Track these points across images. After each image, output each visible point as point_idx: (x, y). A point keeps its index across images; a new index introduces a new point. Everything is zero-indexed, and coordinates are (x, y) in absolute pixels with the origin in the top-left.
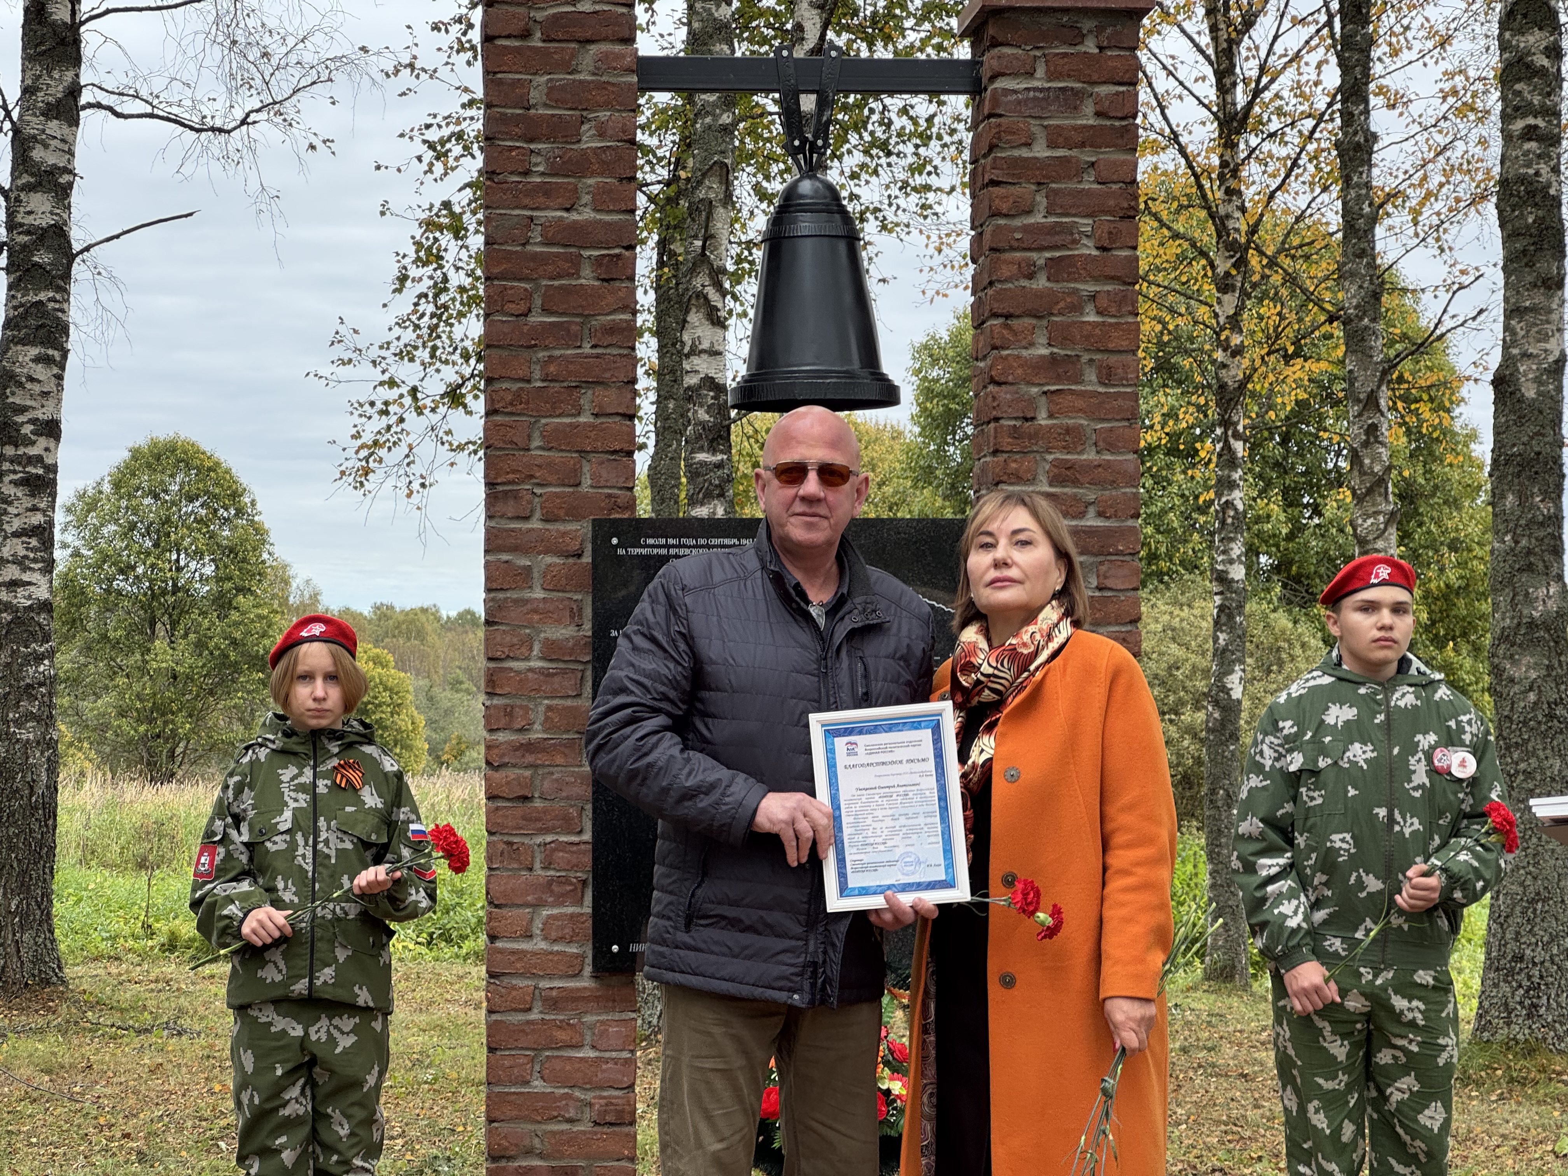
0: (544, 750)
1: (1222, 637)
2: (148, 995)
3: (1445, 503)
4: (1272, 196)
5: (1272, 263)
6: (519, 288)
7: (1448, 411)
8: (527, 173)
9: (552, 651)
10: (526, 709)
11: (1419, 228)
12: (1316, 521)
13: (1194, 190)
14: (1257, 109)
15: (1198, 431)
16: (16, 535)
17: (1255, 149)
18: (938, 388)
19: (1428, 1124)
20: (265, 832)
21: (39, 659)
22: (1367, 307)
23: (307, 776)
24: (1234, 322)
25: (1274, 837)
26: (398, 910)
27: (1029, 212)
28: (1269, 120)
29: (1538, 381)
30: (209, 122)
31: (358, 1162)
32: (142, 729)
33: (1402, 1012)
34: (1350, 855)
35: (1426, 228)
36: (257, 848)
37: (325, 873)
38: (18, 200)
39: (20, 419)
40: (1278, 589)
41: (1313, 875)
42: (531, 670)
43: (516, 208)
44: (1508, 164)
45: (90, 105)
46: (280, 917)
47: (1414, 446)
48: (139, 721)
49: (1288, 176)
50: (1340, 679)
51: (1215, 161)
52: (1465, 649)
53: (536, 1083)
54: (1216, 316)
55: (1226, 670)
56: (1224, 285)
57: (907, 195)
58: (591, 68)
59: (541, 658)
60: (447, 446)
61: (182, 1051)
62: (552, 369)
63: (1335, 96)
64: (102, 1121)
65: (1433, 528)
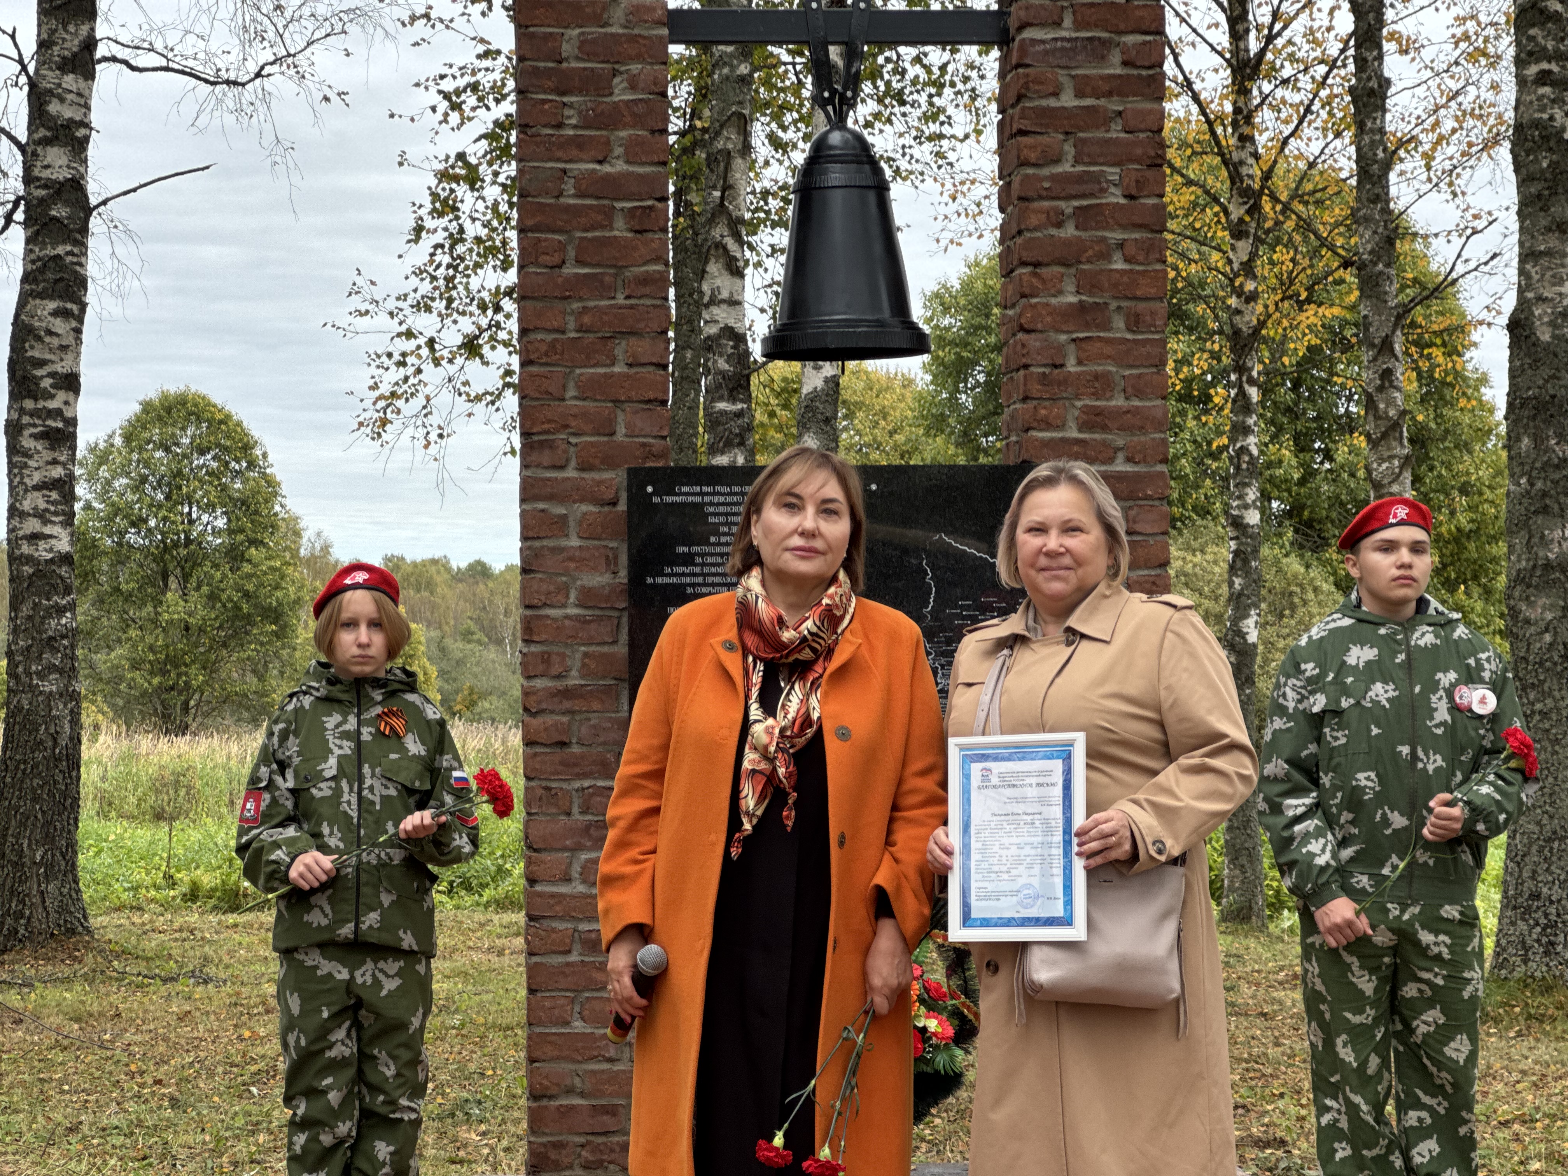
0: (581, 696)
1: (1238, 582)
2: (173, 944)
3: (1456, 447)
4: (1285, 142)
5: (1286, 208)
6: (552, 240)
7: (1460, 355)
8: (560, 126)
9: (587, 598)
10: (563, 656)
11: (1432, 173)
12: (1327, 466)
13: (1207, 137)
14: (1269, 56)
15: (1209, 377)
16: (37, 488)
17: (1267, 96)
18: (949, 336)
19: (1454, 1056)
20: (312, 778)
21: (61, 611)
22: (1382, 252)
23: (351, 723)
24: (1248, 268)
25: (1298, 777)
26: (442, 854)
27: (1057, 161)
28: (1282, 66)
29: (1553, 324)
30: (224, 75)
31: (404, 1102)
32: (156, 681)
33: (1428, 946)
34: (1375, 793)
35: (1439, 173)
36: (303, 794)
37: (370, 818)
38: (35, 154)
39: (39, 373)
40: (1290, 534)
41: (1340, 814)
42: (567, 617)
43: (550, 160)
44: (1522, 108)
45: (105, 59)
46: (327, 862)
47: (1424, 390)
48: (152, 673)
49: (1301, 122)
50: (1360, 620)
51: (1228, 108)
52: (1476, 591)
53: (577, 1024)
54: (1230, 262)
55: (1241, 614)
56: (1238, 232)
57: (921, 143)
58: (623, 21)
59: (577, 606)
60: (464, 397)
61: (210, 999)
62: (586, 320)
63: (1347, 42)
64: (133, 1068)
65: (1444, 472)
